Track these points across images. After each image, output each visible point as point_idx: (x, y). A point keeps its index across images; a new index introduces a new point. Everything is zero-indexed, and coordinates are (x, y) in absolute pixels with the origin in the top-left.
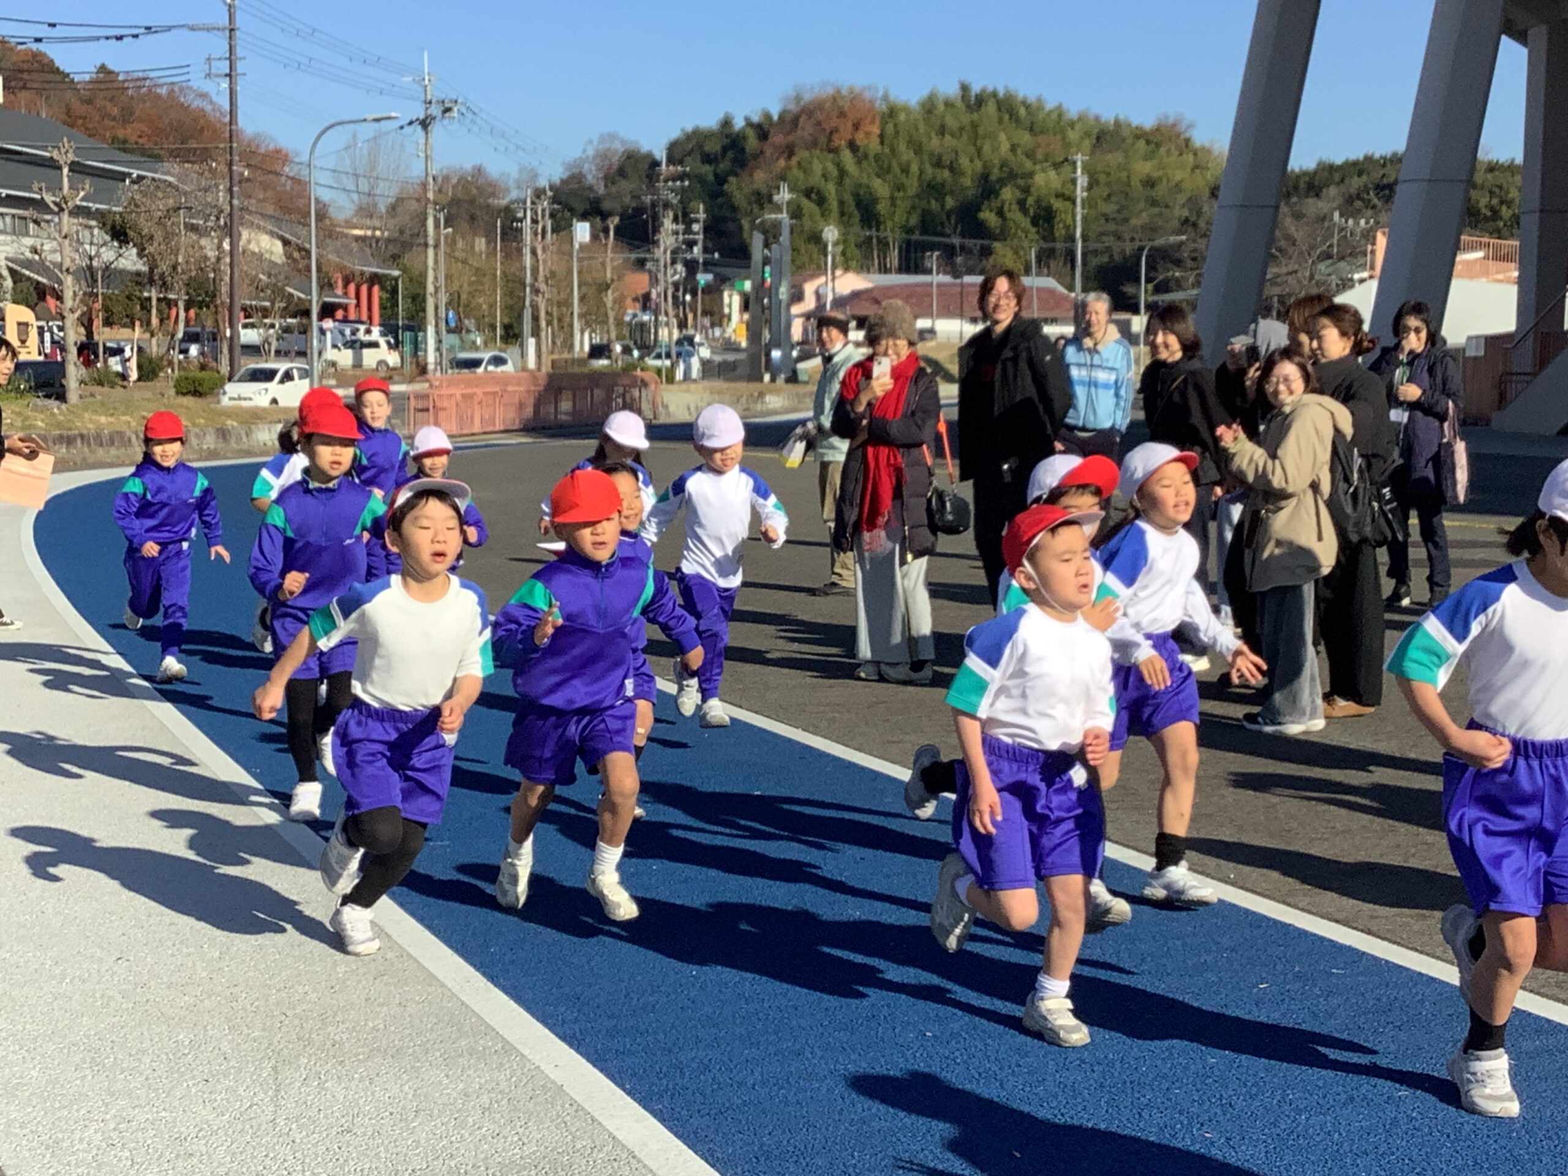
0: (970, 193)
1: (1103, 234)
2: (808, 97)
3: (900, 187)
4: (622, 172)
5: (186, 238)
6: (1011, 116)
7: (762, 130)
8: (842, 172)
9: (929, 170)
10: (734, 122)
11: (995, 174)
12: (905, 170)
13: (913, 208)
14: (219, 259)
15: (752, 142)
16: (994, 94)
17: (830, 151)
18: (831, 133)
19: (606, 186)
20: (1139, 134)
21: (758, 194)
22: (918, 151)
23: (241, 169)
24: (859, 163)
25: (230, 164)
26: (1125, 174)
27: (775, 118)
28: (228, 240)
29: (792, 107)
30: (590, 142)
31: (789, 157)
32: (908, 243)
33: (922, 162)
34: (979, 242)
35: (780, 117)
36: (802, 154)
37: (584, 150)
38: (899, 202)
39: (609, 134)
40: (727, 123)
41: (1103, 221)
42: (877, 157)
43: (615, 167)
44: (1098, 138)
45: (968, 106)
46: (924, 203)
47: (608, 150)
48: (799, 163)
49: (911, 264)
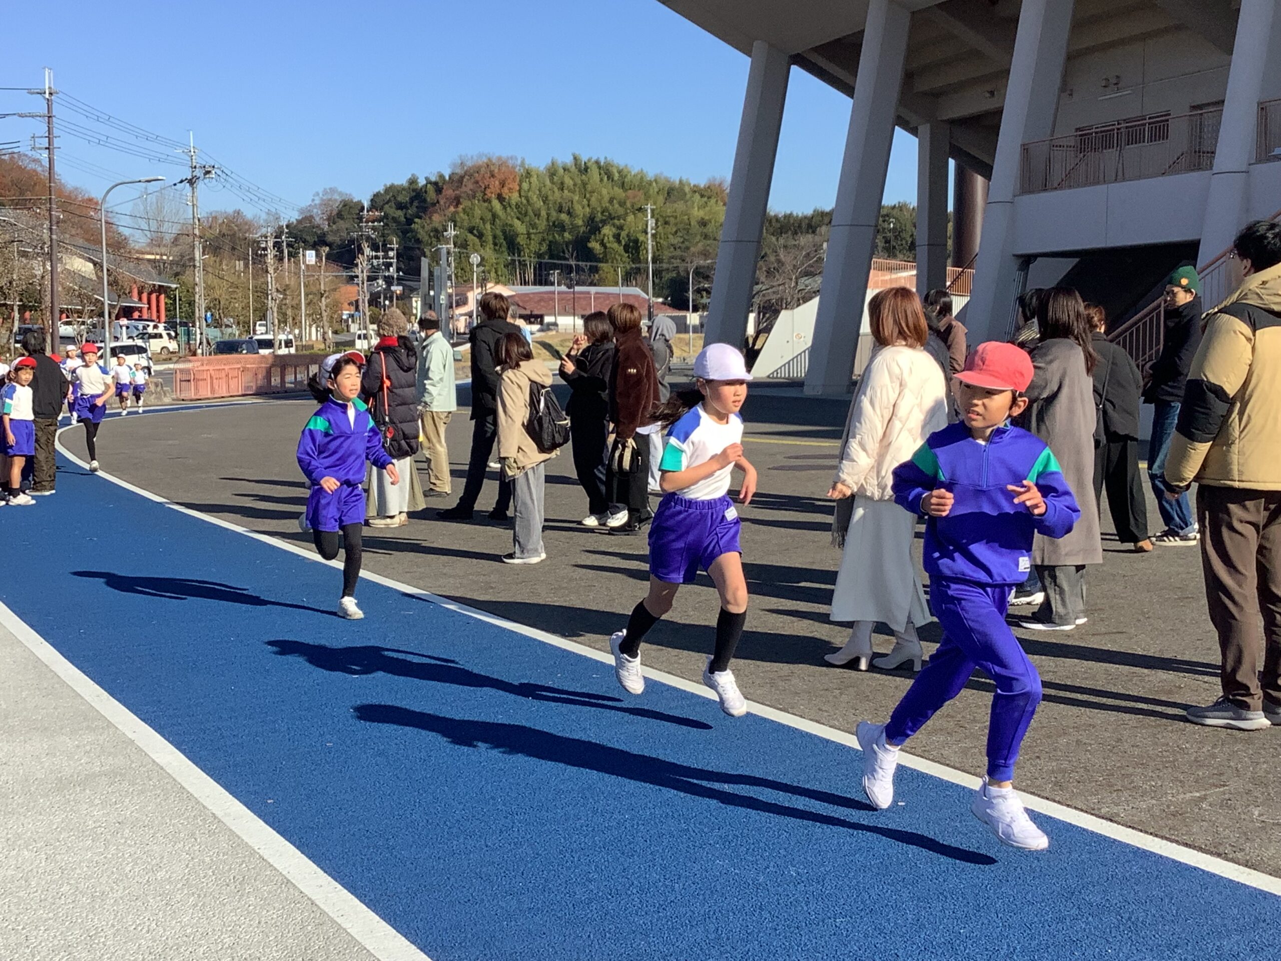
0: (582, 229)
1: (673, 257)
2: (469, 164)
3: (534, 226)
4: (340, 215)
5: (18, 263)
6: (608, 178)
7: (438, 187)
8: (495, 216)
9: (554, 214)
10: (419, 181)
11: (599, 217)
12: (538, 215)
13: (544, 240)
14: (43, 277)
15: (431, 195)
16: (597, 163)
17: (484, 201)
18: (485, 188)
19: (329, 225)
20: (695, 190)
21: (436, 230)
22: (545, 200)
23: (57, 214)
24: (505, 208)
25: (50, 210)
26: (686, 217)
27: (447, 178)
28: (49, 264)
29: (459, 171)
30: (318, 194)
31: (457, 206)
32: (540, 264)
33: (549, 209)
34: (589, 264)
35: (450, 178)
36: (465, 203)
37: (313, 200)
38: (533, 236)
39: (330, 189)
40: (413, 181)
41: (672, 249)
42: (517, 206)
43: (335, 213)
44: (668, 193)
45: (580, 171)
46: (551, 238)
47: (330, 200)
48: (464, 210)
49: (542, 280)
